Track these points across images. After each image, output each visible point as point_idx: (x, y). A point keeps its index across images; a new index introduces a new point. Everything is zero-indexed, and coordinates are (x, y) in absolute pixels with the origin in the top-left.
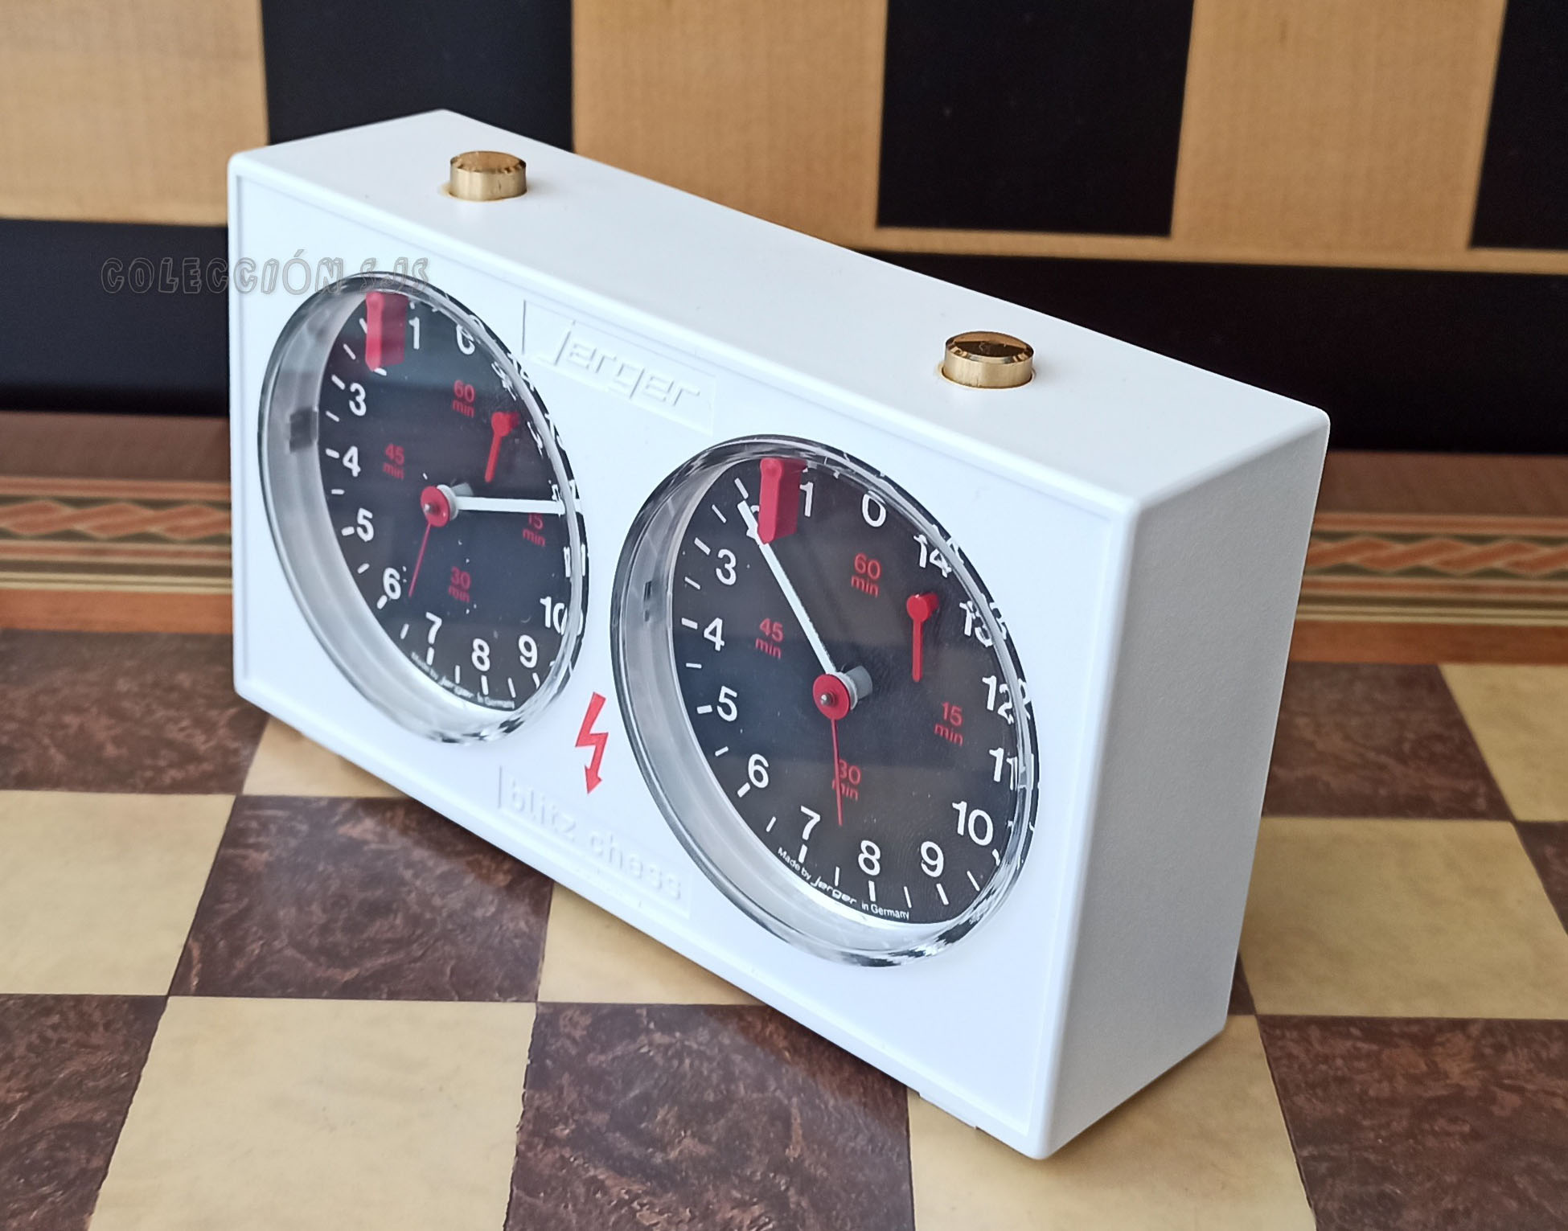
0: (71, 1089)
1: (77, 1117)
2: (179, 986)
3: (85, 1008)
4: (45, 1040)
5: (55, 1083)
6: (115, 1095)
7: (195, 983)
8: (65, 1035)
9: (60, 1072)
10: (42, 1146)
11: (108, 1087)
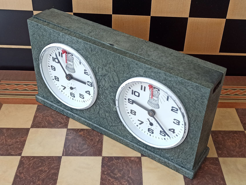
1: (54, 172)
3: (53, 158)
4: (49, 162)
5: (51, 168)
6: (58, 169)
7: (65, 154)
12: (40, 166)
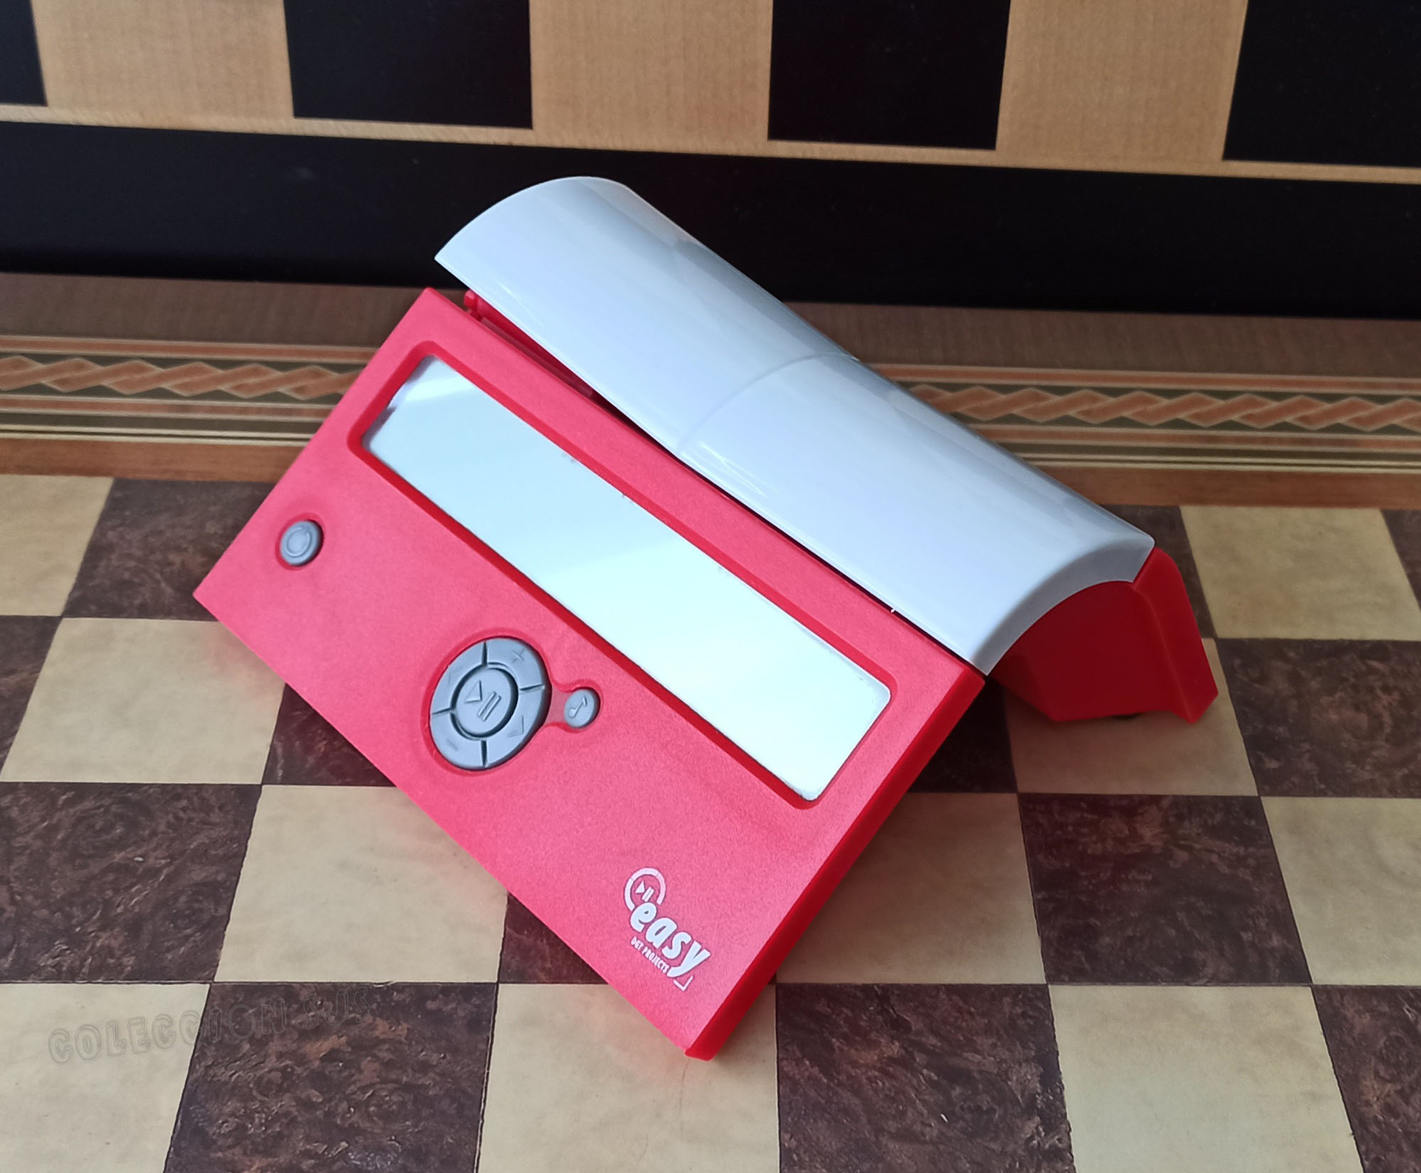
0: (201, 855)
1: (207, 877)
2: (269, 778)
3: (205, 794)
4: (177, 818)
5: (188, 852)
6: (230, 861)
7: (280, 774)
8: (193, 815)
9: (191, 844)
10: (183, 899)
11: (225, 855)
12: (120, 844)
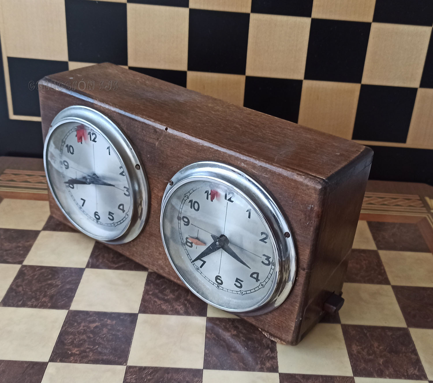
1: (70, 287)
2: (87, 267)
3: (72, 270)
4: (65, 275)
5: (66, 282)
6: (76, 284)
7: (90, 266)
8: (68, 274)
10: (64, 292)
12: (50, 279)
